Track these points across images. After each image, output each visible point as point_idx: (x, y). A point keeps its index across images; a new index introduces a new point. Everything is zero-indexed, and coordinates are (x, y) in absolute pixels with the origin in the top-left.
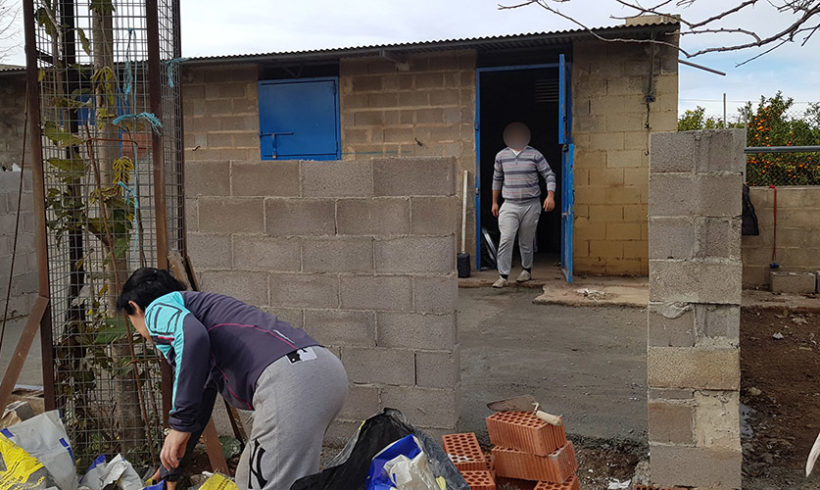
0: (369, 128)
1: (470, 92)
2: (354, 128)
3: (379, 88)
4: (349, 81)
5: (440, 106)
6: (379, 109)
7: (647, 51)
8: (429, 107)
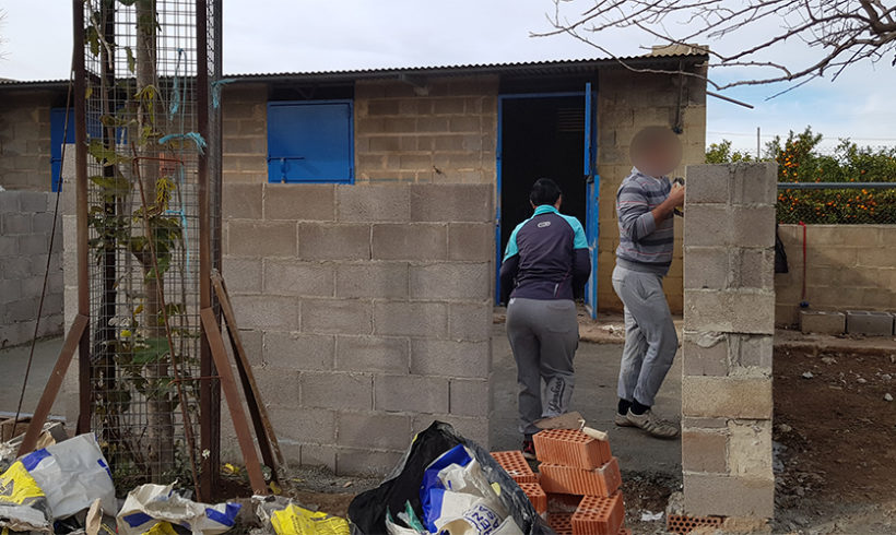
0: (385, 153)
1: (492, 119)
2: (368, 153)
3: (397, 113)
4: (365, 104)
5: (461, 133)
6: (395, 135)
7: (676, 82)
8: (449, 133)
